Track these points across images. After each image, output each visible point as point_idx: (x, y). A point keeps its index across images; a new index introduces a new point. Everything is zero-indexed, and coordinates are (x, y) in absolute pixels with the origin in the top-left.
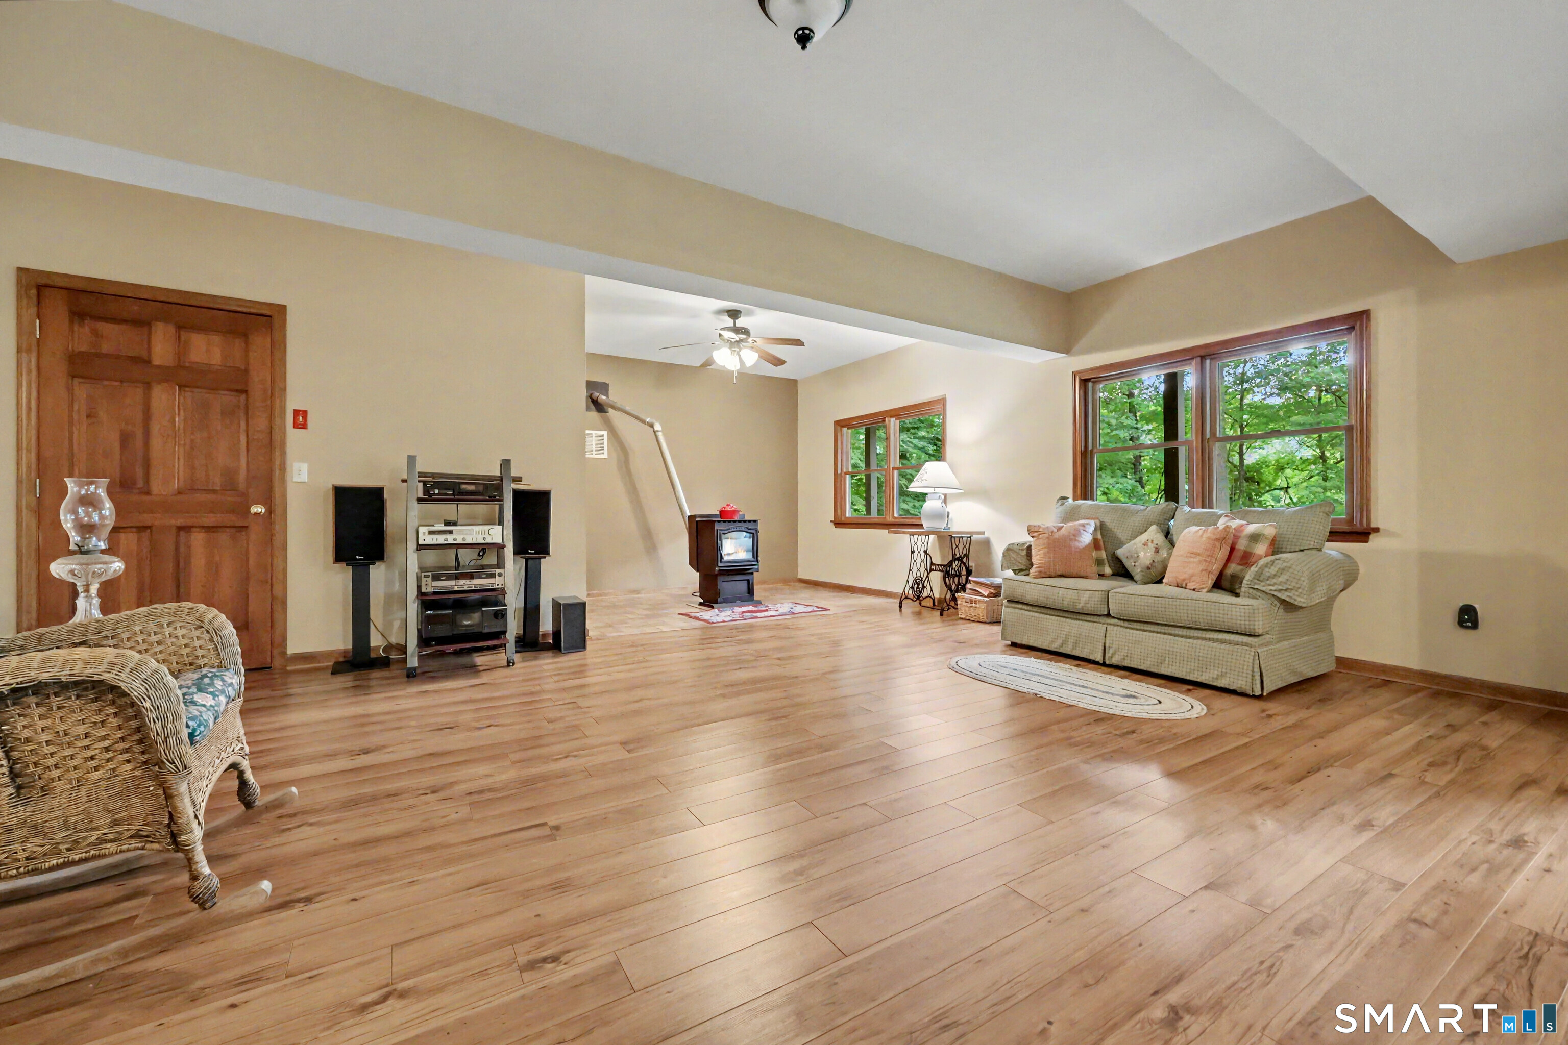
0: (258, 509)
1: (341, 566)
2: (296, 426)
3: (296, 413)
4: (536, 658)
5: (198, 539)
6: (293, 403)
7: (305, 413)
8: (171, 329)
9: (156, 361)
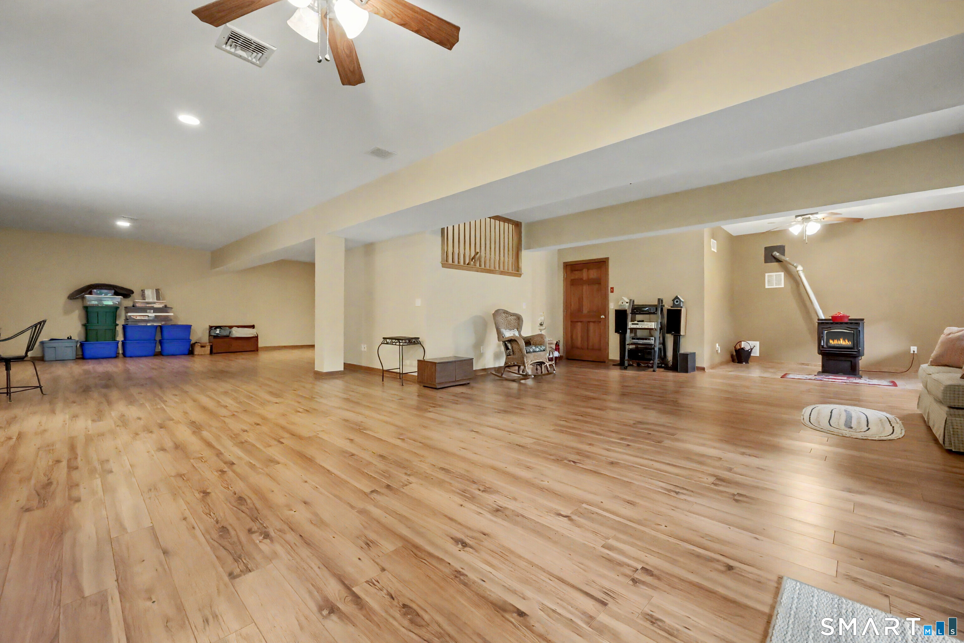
0: (603, 317)
1: (617, 334)
2: (611, 292)
3: (611, 288)
4: (667, 372)
5: (592, 324)
6: (610, 286)
7: (613, 288)
8: (587, 270)
9: (584, 279)
